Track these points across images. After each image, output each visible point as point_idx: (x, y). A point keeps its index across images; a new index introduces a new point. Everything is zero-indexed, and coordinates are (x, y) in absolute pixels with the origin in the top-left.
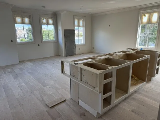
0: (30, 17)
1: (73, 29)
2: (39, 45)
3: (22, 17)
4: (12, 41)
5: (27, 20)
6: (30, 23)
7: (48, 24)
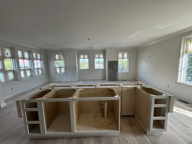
0: (88, 55)
1: (117, 60)
2: (92, 71)
3: (84, 55)
4: (75, 68)
5: (86, 56)
6: (88, 58)
7: (99, 58)
